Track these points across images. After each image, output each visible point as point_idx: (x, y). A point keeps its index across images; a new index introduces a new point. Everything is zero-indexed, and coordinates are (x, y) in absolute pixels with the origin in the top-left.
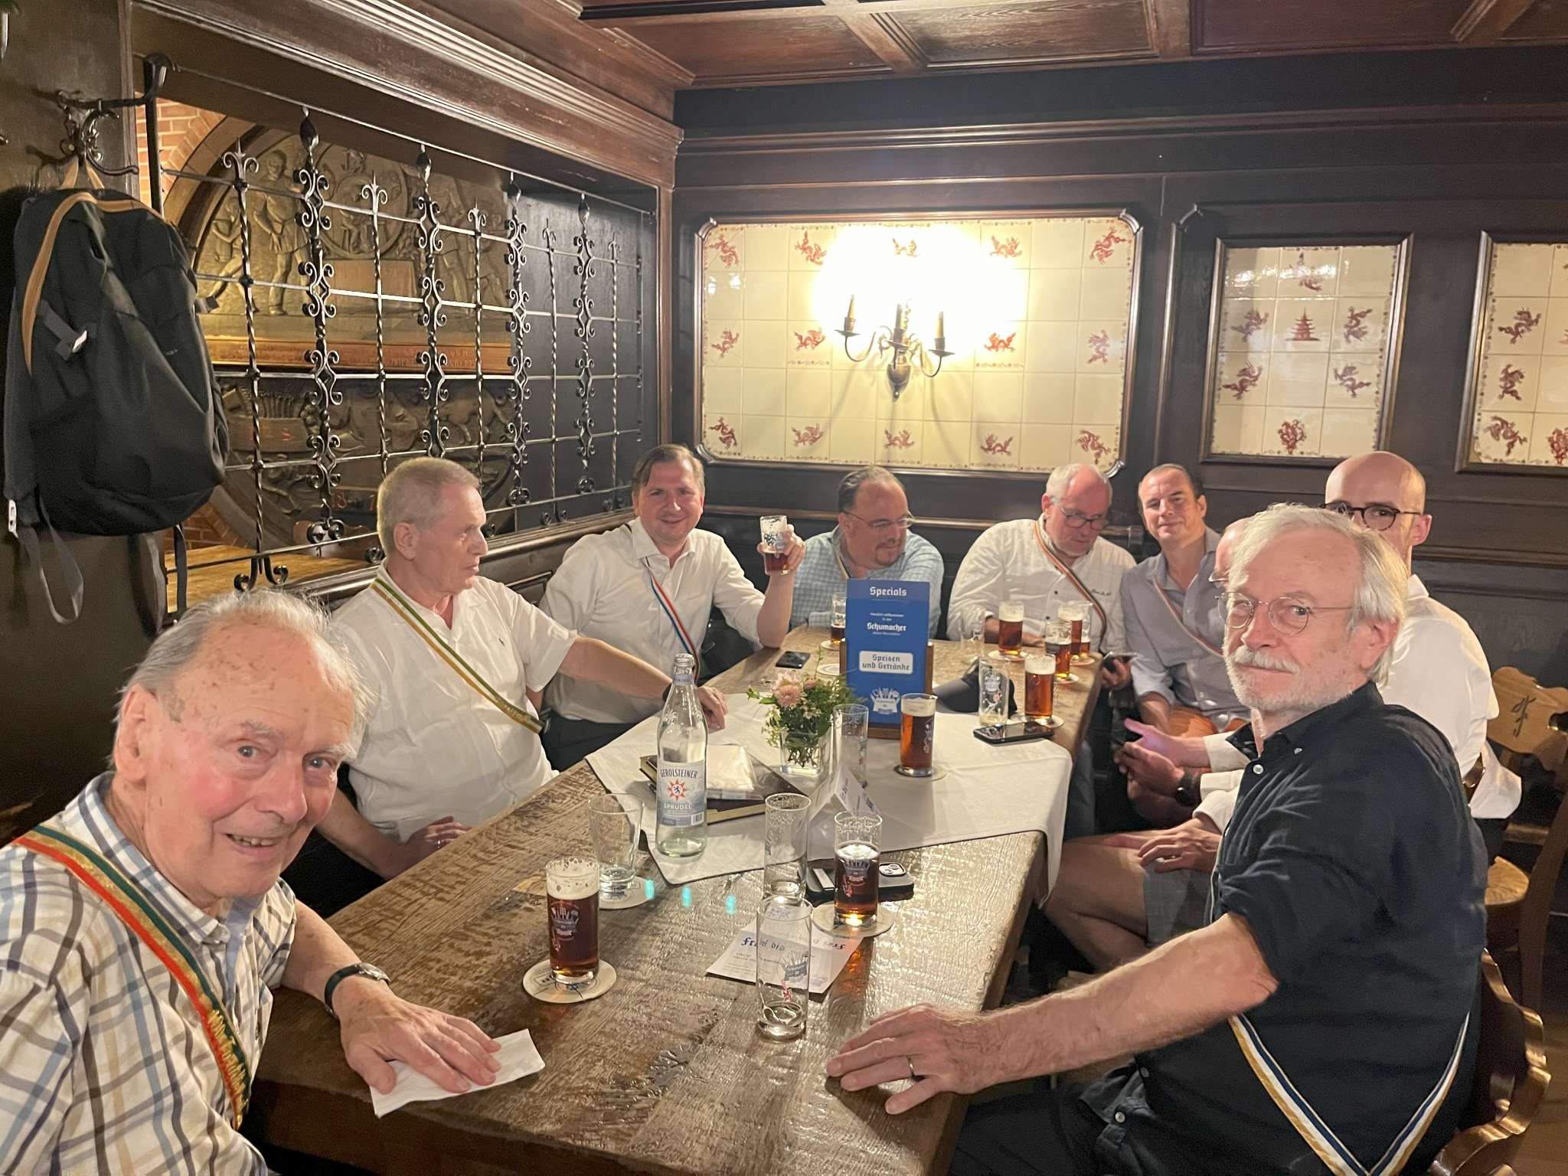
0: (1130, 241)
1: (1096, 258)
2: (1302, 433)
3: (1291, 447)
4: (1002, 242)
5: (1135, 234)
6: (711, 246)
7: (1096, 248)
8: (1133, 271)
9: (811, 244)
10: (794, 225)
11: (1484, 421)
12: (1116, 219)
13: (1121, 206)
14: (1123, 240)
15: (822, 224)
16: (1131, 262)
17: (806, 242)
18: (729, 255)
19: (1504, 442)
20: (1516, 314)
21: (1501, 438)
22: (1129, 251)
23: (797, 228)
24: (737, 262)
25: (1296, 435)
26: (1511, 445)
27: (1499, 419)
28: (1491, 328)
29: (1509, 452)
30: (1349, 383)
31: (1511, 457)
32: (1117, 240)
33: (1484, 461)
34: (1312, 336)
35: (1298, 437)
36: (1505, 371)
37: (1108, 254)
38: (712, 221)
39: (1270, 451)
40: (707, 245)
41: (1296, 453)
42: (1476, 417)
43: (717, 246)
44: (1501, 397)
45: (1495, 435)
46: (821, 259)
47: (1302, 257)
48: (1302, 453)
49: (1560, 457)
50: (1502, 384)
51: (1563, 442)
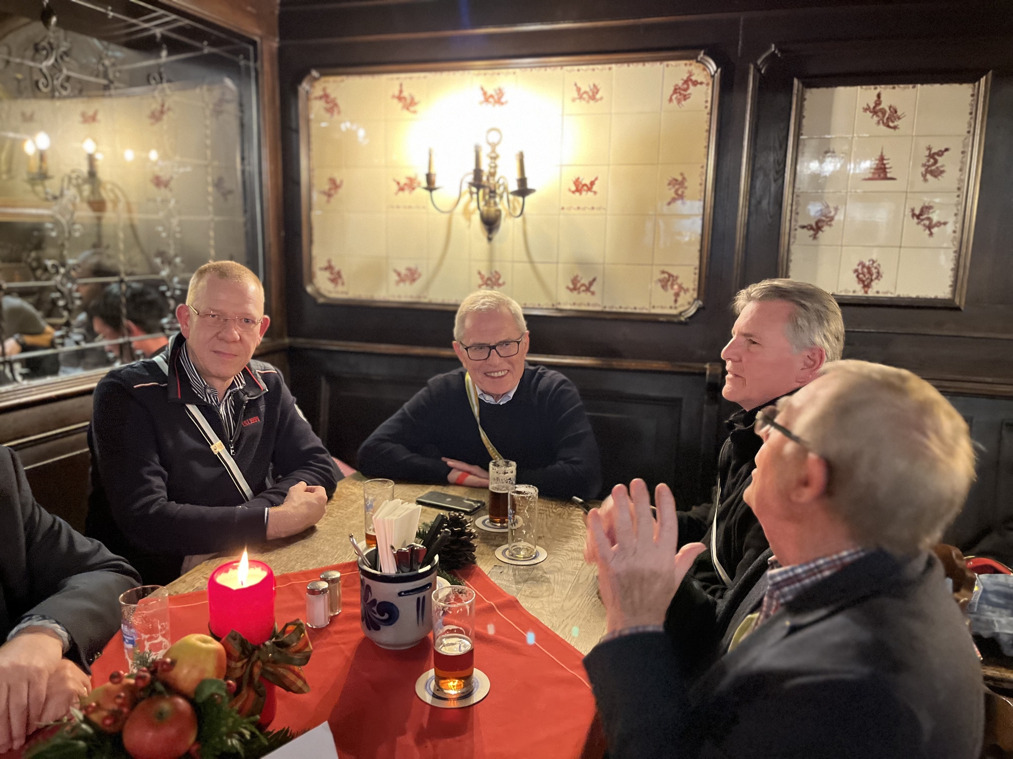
0: (708, 84)
1: (675, 102)
2: (878, 273)
3: (866, 286)
4: (584, 88)
5: (713, 76)
7: (675, 91)
8: (711, 114)
9: (405, 94)
10: (389, 76)
12: (694, 62)
13: (698, 48)
14: (701, 83)
15: (416, 75)
16: (709, 105)
18: (332, 107)
22: (706, 93)
23: (392, 79)
25: (871, 275)
30: (927, 222)
32: (695, 83)
34: (889, 175)
37: (685, 98)
38: (314, 73)
39: (846, 291)
40: (311, 96)
41: (871, 293)
43: (320, 98)
46: (415, 108)
47: (879, 96)
48: (878, 292)
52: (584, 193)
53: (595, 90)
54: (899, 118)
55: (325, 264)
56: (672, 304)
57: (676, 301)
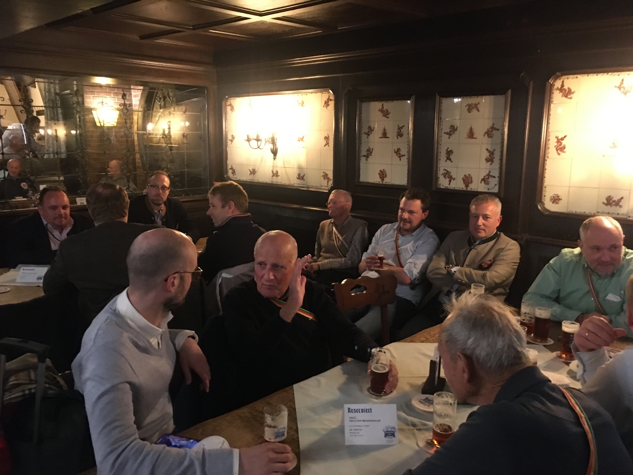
1: (325, 107)
2: (386, 175)
3: (383, 180)
4: (300, 102)
5: (333, 98)
7: (325, 103)
11: (441, 171)
13: (327, 86)
18: (232, 108)
19: (448, 180)
20: (449, 127)
21: (447, 178)
24: (234, 111)
25: (384, 175)
26: (450, 181)
27: (446, 170)
28: (442, 132)
29: (449, 184)
30: (399, 155)
31: (450, 186)
32: (330, 100)
33: (442, 187)
34: (387, 136)
35: (385, 176)
36: (447, 150)
37: (329, 105)
38: (227, 97)
39: (377, 181)
40: (227, 105)
41: (384, 183)
42: (439, 169)
43: (229, 105)
44: (446, 161)
45: (445, 177)
47: (383, 105)
48: (386, 182)
49: (467, 186)
50: (446, 155)
51: (467, 180)
52: (301, 141)
53: (303, 103)
54: (389, 114)
55: (231, 167)
56: (327, 185)
57: (328, 184)
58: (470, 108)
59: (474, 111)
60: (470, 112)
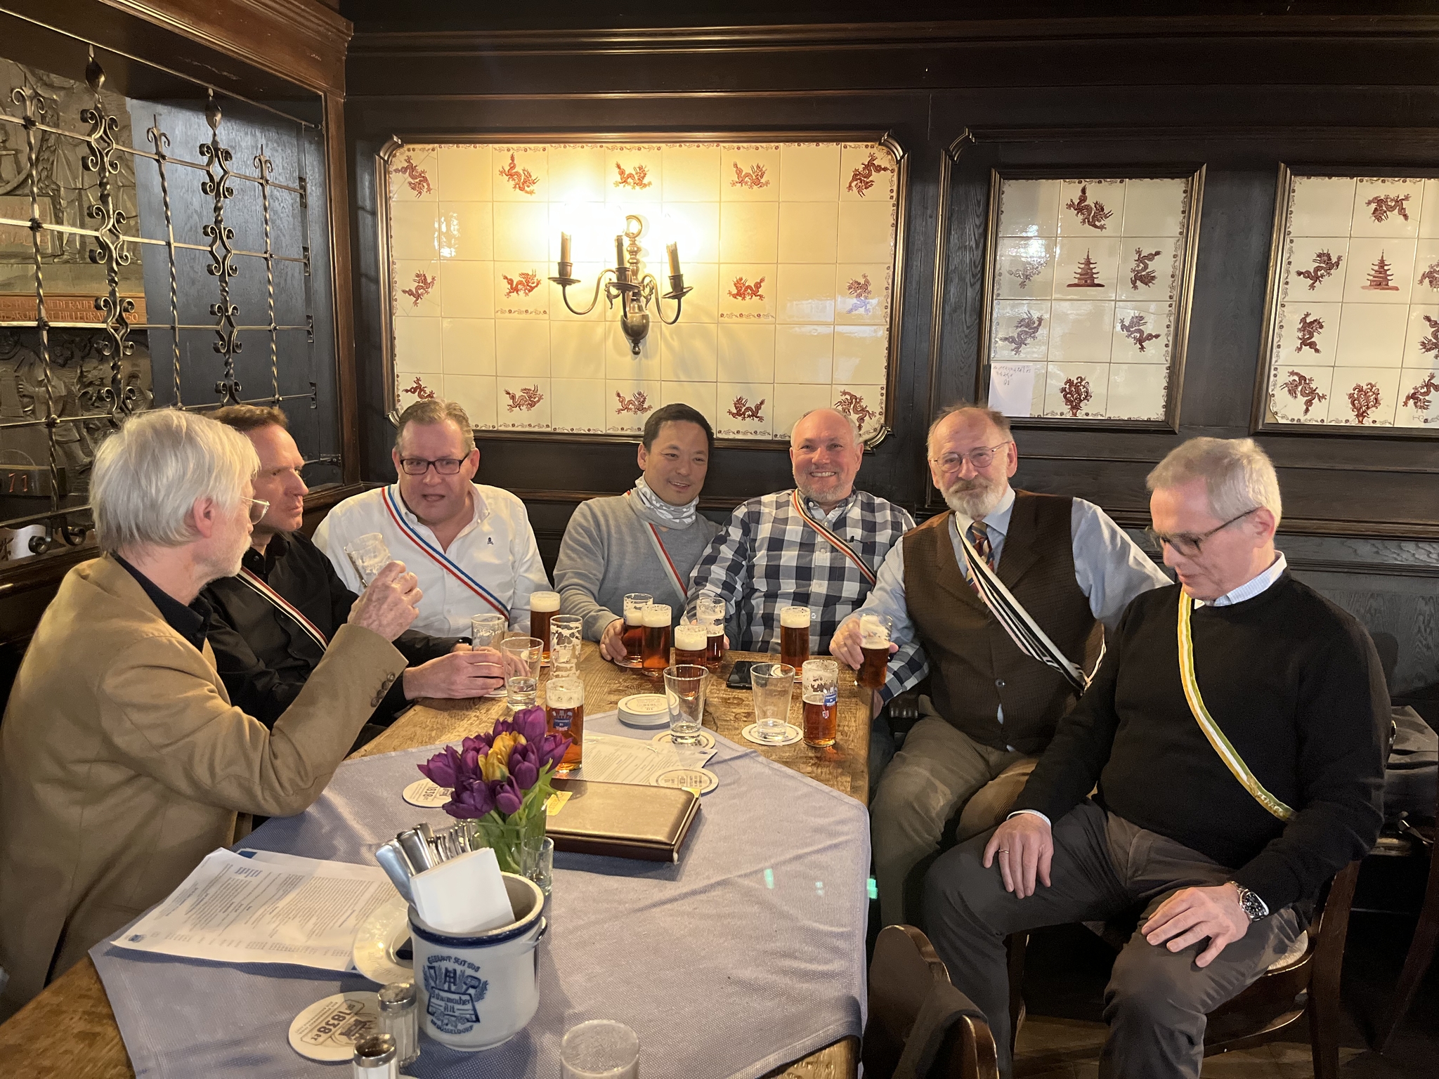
0: (892, 171)
1: (854, 189)
4: (747, 169)
5: (898, 162)
6: (397, 171)
7: (855, 177)
8: (896, 205)
9: (518, 169)
10: (497, 146)
11: (1280, 376)
12: (876, 144)
13: (884, 128)
14: (885, 169)
15: (532, 146)
16: (894, 194)
17: (513, 166)
18: (419, 182)
19: (1302, 400)
20: (1315, 257)
21: (1299, 395)
22: (892, 181)
23: (500, 150)
24: (429, 190)
25: (1080, 394)
26: (1309, 403)
27: (1297, 374)
28: (1288, 272)
29: (1307, 411)
30: (1138, 335)
31: (1309, 416)
32: (879, 169)
33: (1281, 421)
34: (1096, 281)
35: (1083, 396)
36: (1303, 320)
37: (867, 186)
38: (395, 139)
39: (1052, 413)
40: (392, 168)
41: (1080, 415)
42: (1273, 372)
43: (404, 170)
44: (1299, 349)
45: (1292, 392)
46: (532, 188)
47: (1084, 191)
48: (1087, 414)
49: (1361, 415)
50: (1300, 335)
51: (1363, 398)
52: (748, 298)
53: (760, 172)
54: (1106, 217)
55: (411, 385)
58: (1381, 208)
59: (1394, 216)
60: (1379, 219)
